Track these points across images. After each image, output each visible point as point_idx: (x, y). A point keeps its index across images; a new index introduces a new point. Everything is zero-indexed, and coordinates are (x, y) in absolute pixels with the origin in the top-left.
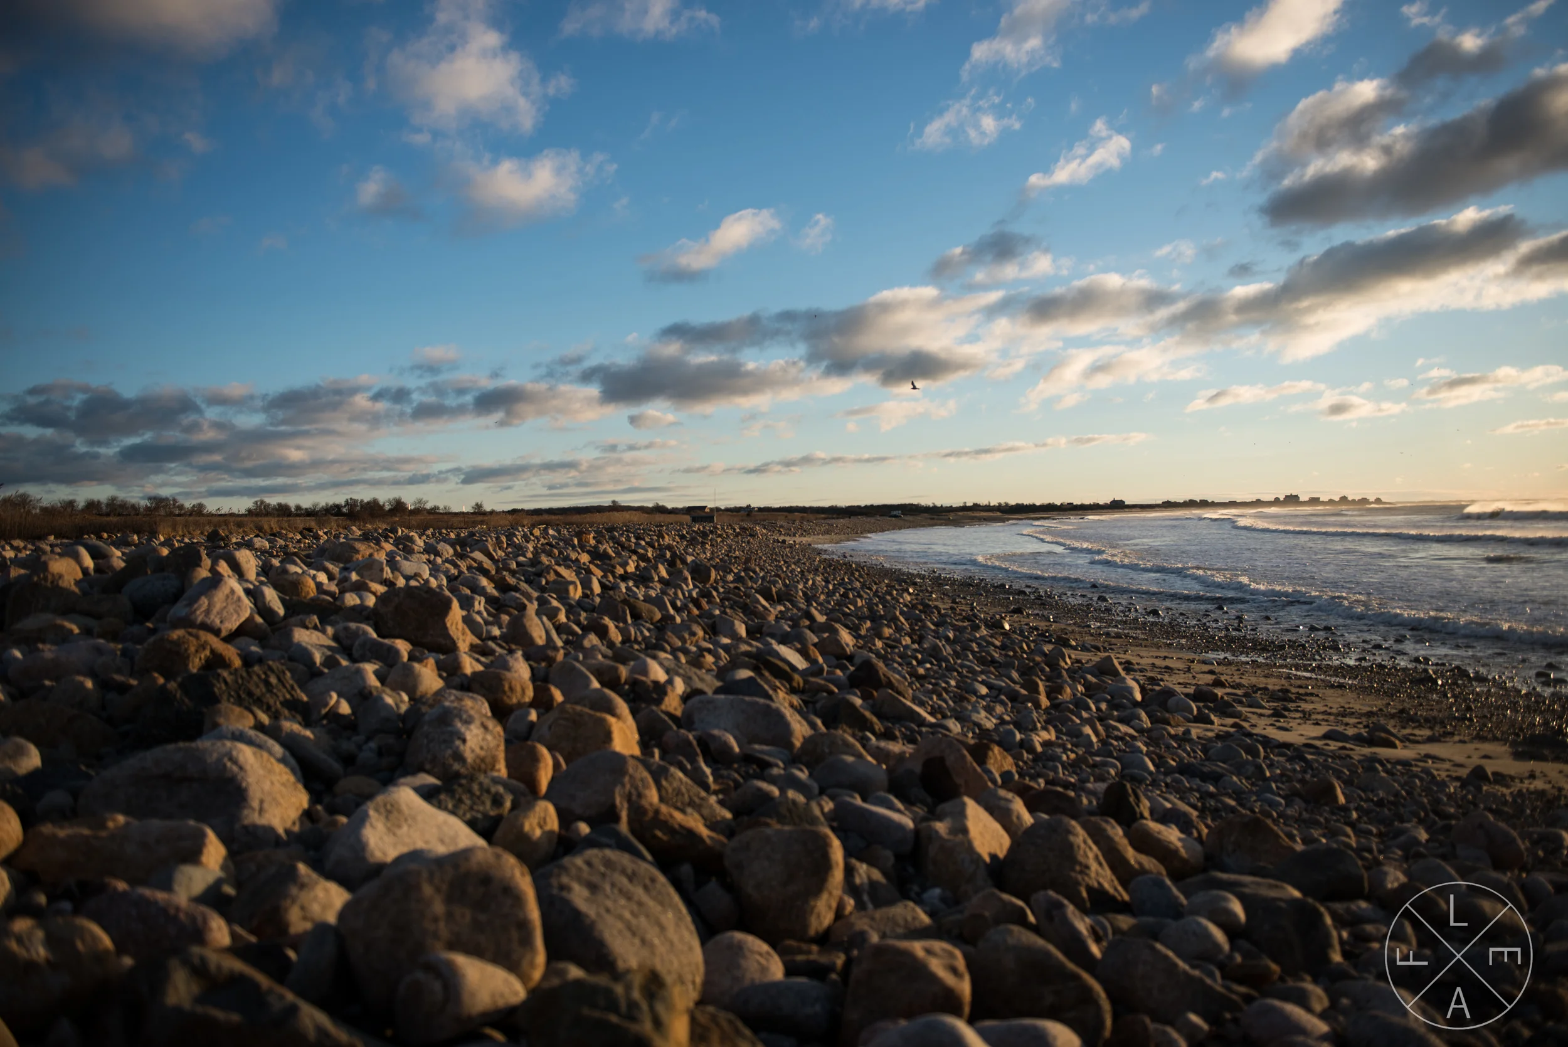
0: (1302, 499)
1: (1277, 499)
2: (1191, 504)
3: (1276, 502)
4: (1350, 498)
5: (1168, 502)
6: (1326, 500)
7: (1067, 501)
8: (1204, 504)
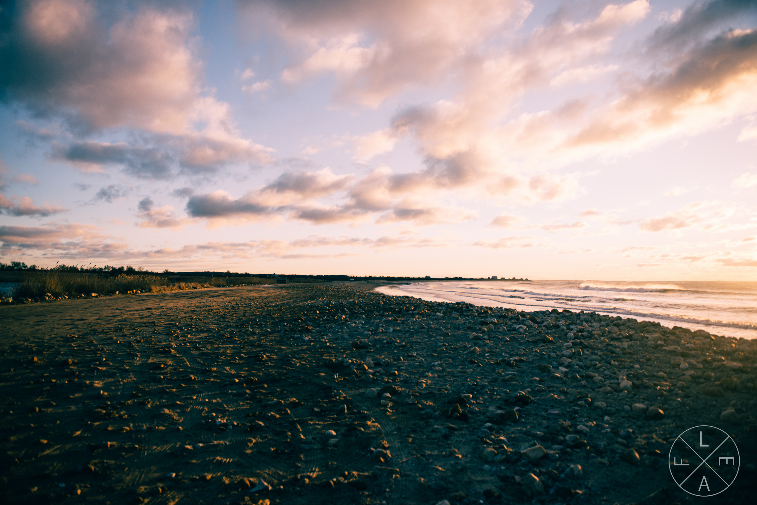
0: (498, 278)
1: (489, 278)
2: (456, 279)
3: (489, 279)
4: (516, 278)
5: (447, 278)
6: (508, 279)
7: (407, 276)
8: (461, 279)
